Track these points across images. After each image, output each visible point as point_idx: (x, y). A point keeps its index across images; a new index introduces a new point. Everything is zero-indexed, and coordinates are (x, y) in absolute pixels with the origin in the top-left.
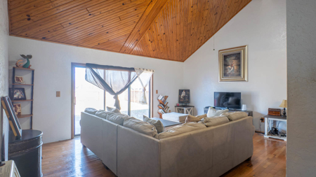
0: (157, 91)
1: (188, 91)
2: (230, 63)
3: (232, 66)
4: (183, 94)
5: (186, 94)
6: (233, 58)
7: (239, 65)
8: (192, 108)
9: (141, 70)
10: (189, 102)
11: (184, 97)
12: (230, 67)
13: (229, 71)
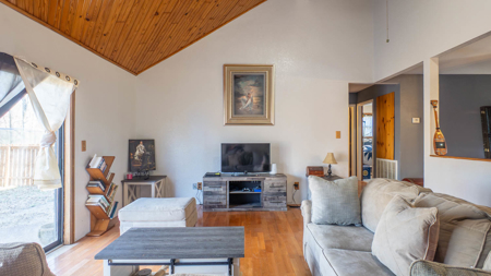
0: (84, 143)
1: (149, 144)
2: (246, 92)
3: (248, 97)
4: (140, 150)
5: (146, 149)
6: (252, 82)
7: (261, 98)
8: (162, 180)
9: (41, 71)
10: (153, 167)
11: (143, 157)
12: (245, 98)
13: (244, 106)
